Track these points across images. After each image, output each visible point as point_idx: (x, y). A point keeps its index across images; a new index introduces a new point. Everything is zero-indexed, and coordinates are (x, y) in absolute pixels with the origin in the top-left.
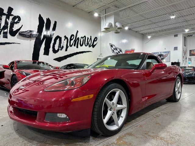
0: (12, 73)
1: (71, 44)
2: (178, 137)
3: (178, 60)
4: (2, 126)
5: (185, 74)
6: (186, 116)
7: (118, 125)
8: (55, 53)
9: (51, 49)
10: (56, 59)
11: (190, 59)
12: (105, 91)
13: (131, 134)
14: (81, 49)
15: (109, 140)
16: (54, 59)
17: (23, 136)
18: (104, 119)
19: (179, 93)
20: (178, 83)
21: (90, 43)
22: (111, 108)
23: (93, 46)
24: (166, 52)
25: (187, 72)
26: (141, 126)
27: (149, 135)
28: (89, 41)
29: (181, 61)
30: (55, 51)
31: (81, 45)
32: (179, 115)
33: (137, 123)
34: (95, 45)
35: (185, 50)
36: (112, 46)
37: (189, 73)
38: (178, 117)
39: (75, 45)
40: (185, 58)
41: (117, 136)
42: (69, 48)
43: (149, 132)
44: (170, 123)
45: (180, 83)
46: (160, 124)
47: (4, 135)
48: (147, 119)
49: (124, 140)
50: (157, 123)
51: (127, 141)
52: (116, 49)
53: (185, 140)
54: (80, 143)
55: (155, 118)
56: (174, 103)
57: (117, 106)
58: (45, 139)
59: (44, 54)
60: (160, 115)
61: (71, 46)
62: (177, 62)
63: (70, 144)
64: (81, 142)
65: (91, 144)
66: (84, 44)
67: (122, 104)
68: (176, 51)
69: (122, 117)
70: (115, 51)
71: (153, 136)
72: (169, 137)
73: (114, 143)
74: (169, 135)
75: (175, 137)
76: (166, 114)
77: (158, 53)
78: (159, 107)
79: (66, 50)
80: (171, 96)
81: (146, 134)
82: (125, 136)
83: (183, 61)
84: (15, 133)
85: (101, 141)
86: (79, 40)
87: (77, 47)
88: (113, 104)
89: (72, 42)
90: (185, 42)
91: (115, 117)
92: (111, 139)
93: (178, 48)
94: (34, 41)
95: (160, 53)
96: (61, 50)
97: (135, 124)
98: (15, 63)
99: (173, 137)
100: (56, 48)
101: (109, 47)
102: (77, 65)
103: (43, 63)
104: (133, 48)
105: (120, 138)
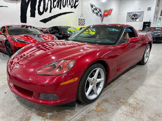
0: (5, 39)
1: (55, 5)
2: (142, 103)
3: (150, 20)
4: (6, 93)
5: (154, 34)
6: (151, 81)
7: (97, 94)
8: (41, 15)
9: (37, 11)
10: (42, 21)
11: (160, 19)
12: (87, 72)
13: (107, 100)
14: (63, 10)
15: (90, 107)
16: (40, 21)
17: (24, 103)
18: (86, 92)
19: (147, 57)
20: (148, 49)
21: (72, 3)
22: (92, 83)
23: (75, 7)
24: (140, 12)
25: (156, 33)
26: (114, 92)
27: (120, 102)
28: (71, 2)
29: (152, 21)
30: (40, 14)
31: (64, 7)
32: (145, 79)
33: (112, 88)
34: (77, 5)
35: (157, 10)
36: (92, 6)
37: (157, 34)
38: (143, 81)
39: (58, 7)
40: (156, 17)
41: (95, 103)
42: (53, 9)
43: (120, 98)
44: (137, 89)
45: (149, 49)
46: (129, 90)
47: (8, 103)
48: (120, 84)
49: (101, 107)
50: (127, 89)
51: (103, 107)
52: (96, 9)
53: (147, 106)
54: (68, 111)
55: (126, 83)
56: (142, 66)
57: (96, 80)
58: (41, 107)
59: (31, 16)
60: (130, 80)
61: (54, 7)
62: (148, 22)
63: (60, 111)
64: (68, 109)
65: (76, 111)
66: (66, 5)
67: (100, 78)
68: (149, 11)
69: (100, 87)
70: (95, 11)
71: (123, 103)
72: (135, 103)
73: (94, 110)
74: (136, 101)
75: (140, 103)
76: (135, 78)
77: (133, 13)
78: (129, 71)
79: (50, 12)
80: (140, 61)
81: (118, 100)
82: (102, 103)
83: (154, 20)
84: (17, 101)
85: (84, 108)
86: (62, 1)
87: (60, 8)
88: (94, 80)
89: (55, 3)
90: (159, 2)
91: (95, 89)
92: (91, 106)
93: (151, 9)
94: (20, 3)
95: (134, 13)
96: (46, 12)
97: (110, 89)
98: (6, 28)
99: (138, 103)
100: (41, 10)
101: (90, 7)
102: (61, 27)
103: (31, 27)
104: (111, 8)
105: (99, 105)
